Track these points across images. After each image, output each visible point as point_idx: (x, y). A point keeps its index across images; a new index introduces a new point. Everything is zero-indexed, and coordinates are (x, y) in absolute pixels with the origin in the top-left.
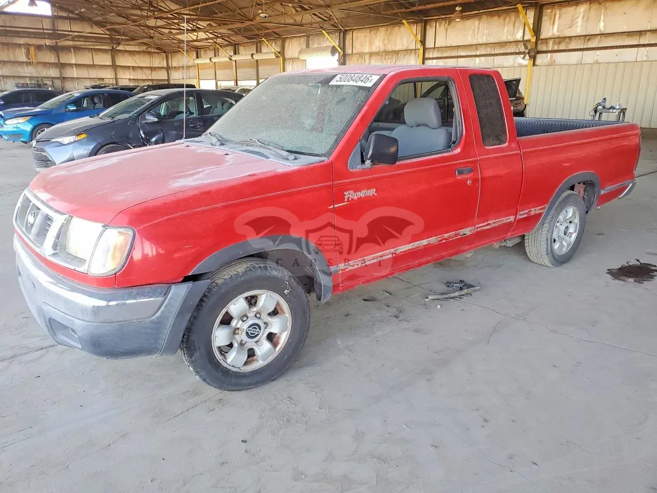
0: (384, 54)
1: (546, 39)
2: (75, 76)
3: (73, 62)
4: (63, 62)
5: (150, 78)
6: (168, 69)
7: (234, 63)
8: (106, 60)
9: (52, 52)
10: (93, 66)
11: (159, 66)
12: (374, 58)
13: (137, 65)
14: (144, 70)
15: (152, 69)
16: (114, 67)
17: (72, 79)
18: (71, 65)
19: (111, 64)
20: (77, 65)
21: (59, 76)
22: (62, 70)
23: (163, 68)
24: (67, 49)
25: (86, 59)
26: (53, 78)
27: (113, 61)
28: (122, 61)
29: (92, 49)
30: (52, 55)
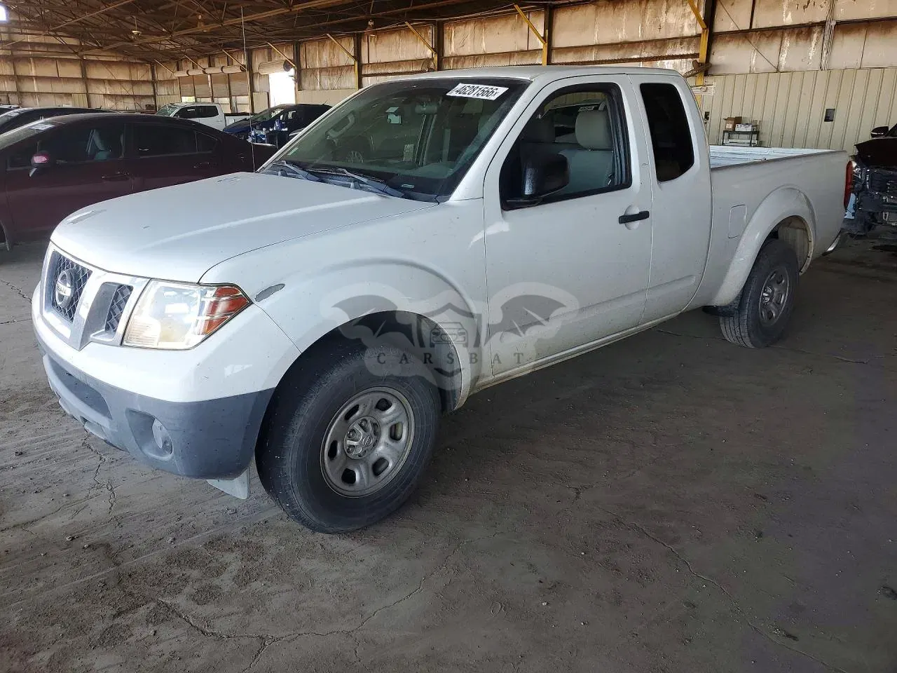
0: (331, 69)
1: (448, 58)
2: (36, 90)
3: (33, 73)
4: (20, 74)
5: (131, 93)
6: (154, 82)
7: (209, 76)
8: (74, 71)
9: (6, 62)
10: (58, 79)
11: (142, 79)
12: (324, 73)
13: (113, 78)
14: (124, 84)
15: (134, 83)
16: (85, 80)
17: (33, 94)
18: (30, 78)
19: (81, 77)
20: (37, 78)
21: (15, 90)
22: (19, 84)
23: (148, 81)
24: (26, 59)
25: (49, 70)
26: (9, 92)
27: (84, 72)
28: (95, 73)
29: (56, 59)
30: (7, 66)
